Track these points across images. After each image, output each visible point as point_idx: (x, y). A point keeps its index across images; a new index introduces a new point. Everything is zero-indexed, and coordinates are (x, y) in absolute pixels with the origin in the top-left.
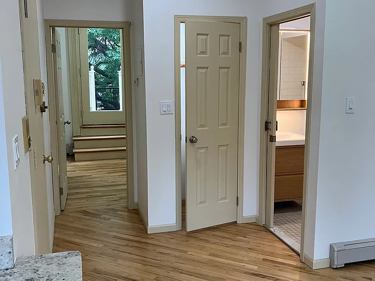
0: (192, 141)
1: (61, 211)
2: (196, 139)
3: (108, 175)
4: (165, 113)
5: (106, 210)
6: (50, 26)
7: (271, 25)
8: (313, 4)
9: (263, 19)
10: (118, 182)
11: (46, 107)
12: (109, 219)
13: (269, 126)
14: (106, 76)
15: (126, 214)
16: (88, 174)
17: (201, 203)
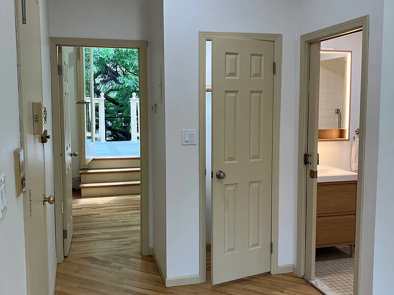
0: (219, 177)
1: (65, 257)
2: (224, 174)
3: (118, 213)
4: (187, 144)
5: (116, 257)
6: (56, 45)
7: (310, 43)
8: (366, 16)
9: (301, 36)
10: (130, 221)
11: (48, 137)
12: (120, 268)
13: (308, 159)
14: (117, 104)
15: (139, 261)
16: (95, 213)
17: (229, 250)
